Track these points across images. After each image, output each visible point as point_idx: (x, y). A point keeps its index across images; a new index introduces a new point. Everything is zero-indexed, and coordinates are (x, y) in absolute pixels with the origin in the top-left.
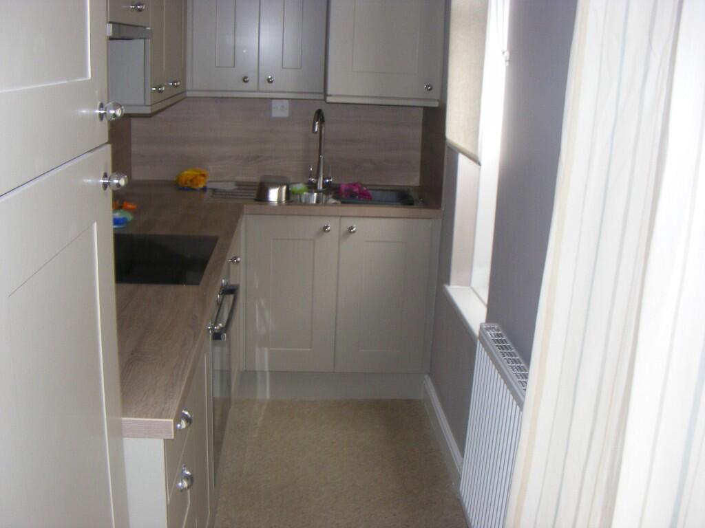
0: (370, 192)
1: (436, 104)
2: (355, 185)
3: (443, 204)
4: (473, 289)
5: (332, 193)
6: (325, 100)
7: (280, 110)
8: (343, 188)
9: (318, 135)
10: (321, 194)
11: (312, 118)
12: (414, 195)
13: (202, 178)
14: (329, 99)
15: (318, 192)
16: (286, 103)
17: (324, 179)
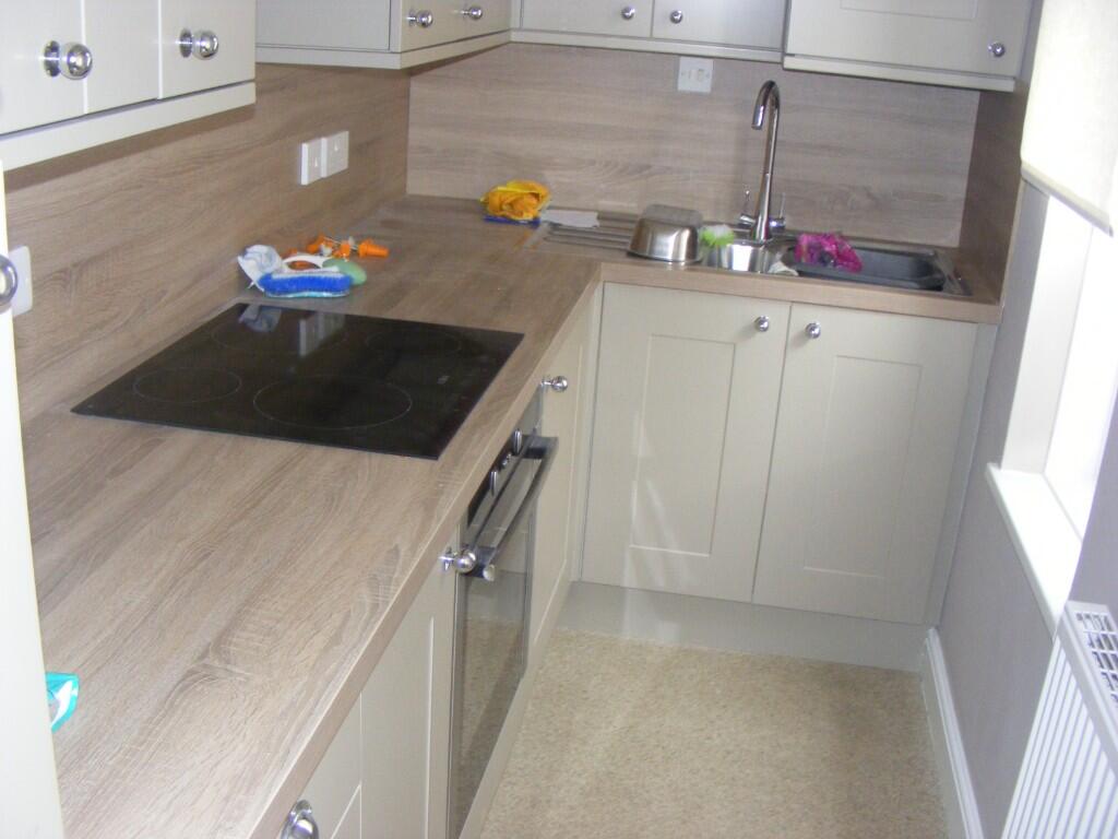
0: (858, 253)
1: (1008, 86)
2: (829, 237)
3: (1004, 294)
4: (1046, 479)
5: (784, 248)
6: (782, 63)
7: (694, 79)
8: (804, 241)
9: (763, 134)
10: (761, 249)
11: (754, 96)
12: (945, 267)
13: (534, 201)
14: (789, 63)
15: (756, 245)
16: (709, 64)
17: (769, 220)
